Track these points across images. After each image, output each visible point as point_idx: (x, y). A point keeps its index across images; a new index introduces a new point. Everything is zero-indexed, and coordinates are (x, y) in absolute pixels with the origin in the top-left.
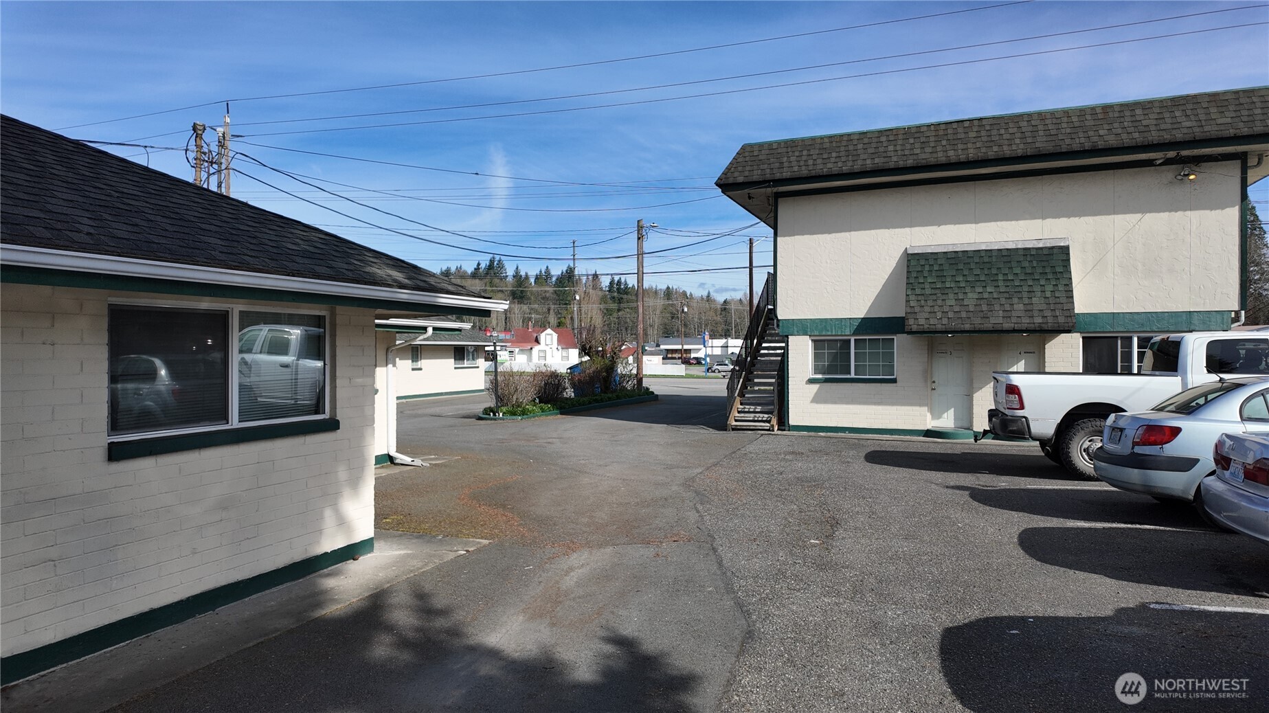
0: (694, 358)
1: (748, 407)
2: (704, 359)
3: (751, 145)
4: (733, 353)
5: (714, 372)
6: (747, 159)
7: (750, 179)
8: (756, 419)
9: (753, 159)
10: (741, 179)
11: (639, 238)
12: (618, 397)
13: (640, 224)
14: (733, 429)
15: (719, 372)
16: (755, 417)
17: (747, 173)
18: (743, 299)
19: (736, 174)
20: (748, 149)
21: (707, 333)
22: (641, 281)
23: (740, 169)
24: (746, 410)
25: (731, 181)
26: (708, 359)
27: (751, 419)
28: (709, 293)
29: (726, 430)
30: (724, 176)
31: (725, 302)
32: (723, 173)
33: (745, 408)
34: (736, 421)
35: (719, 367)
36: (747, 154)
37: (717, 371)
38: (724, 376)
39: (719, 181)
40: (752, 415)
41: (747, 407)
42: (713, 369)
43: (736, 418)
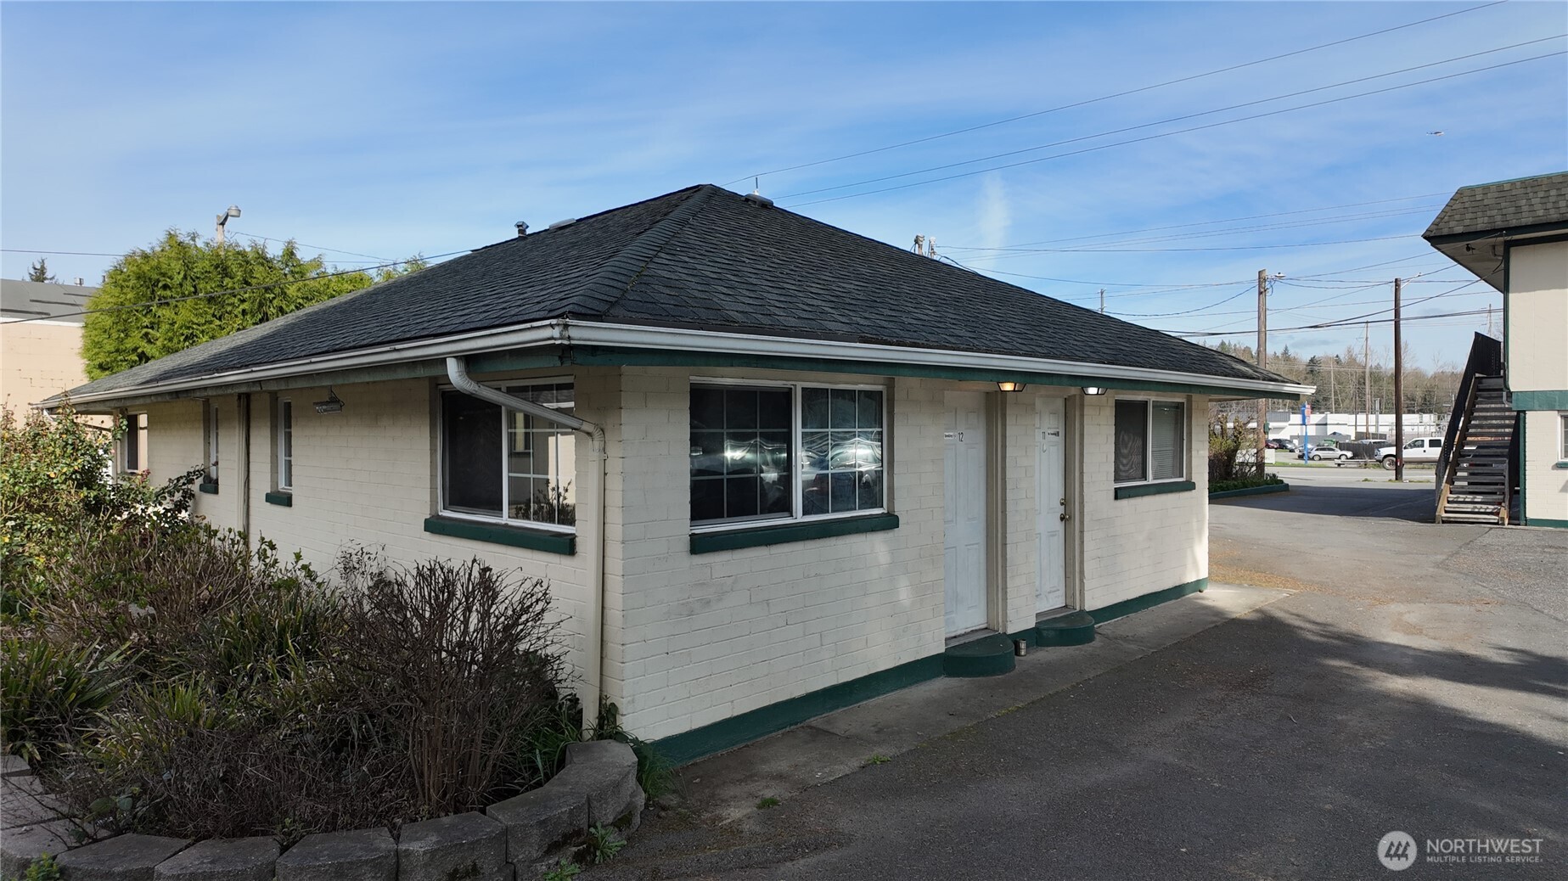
0: (1274, 440)
1: (1464, 496)
2: (1290, 442)
3: (1471, 189)
4: (1334, 433)
5: (1313, 459)
6: (1467, 205)
7: (1472, 229)
8: (1476, 510)
9: (1474, 204)
10: (1459, 229)
11: (1260, 293)
12: (1245, 486)
13: (1263, 275)
14: (1443, 522)
15: (1320, 459)
16: (1476, 508)
17: (1467, 222)
18: (1342, 357)
19: (1452, 224)
20: (1468, 193)
21: (1307, 406)
22: (1262, 345)
23: (1457, 217)
24: (1459, 500)
25: (1445, 232)
26: (1296, 442)
27: (1469, 510)
28: (1286, 349)
29: (1434, 522)
30: (1435, 227)
31: (1312, 360)
32: (1432, 224)
33: (1458, 497)
34: (1446, 512)
35: (1320, 453)
36: (1465, 199)
37: (1316, 458)
38: (1339, 465)
39: (1428, 233)
40: (1471, 506)
41: (1461, 496)
42: (1311, 455)
43: (1447, 509)
